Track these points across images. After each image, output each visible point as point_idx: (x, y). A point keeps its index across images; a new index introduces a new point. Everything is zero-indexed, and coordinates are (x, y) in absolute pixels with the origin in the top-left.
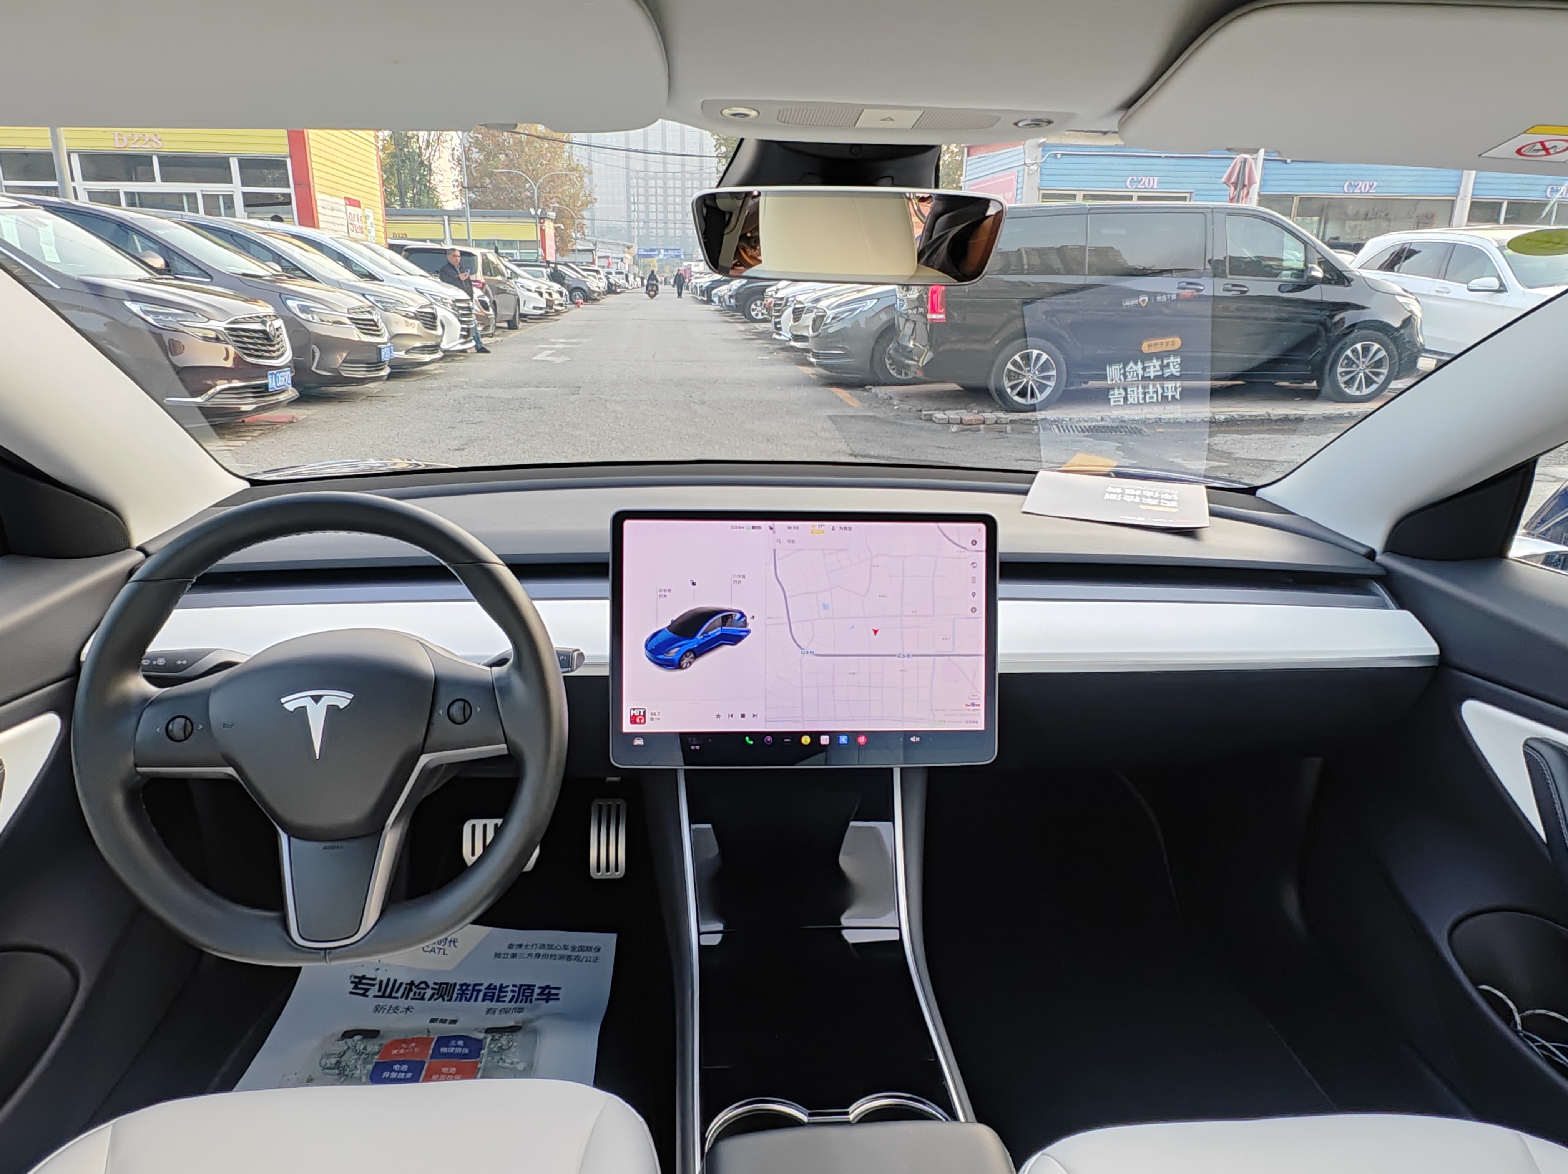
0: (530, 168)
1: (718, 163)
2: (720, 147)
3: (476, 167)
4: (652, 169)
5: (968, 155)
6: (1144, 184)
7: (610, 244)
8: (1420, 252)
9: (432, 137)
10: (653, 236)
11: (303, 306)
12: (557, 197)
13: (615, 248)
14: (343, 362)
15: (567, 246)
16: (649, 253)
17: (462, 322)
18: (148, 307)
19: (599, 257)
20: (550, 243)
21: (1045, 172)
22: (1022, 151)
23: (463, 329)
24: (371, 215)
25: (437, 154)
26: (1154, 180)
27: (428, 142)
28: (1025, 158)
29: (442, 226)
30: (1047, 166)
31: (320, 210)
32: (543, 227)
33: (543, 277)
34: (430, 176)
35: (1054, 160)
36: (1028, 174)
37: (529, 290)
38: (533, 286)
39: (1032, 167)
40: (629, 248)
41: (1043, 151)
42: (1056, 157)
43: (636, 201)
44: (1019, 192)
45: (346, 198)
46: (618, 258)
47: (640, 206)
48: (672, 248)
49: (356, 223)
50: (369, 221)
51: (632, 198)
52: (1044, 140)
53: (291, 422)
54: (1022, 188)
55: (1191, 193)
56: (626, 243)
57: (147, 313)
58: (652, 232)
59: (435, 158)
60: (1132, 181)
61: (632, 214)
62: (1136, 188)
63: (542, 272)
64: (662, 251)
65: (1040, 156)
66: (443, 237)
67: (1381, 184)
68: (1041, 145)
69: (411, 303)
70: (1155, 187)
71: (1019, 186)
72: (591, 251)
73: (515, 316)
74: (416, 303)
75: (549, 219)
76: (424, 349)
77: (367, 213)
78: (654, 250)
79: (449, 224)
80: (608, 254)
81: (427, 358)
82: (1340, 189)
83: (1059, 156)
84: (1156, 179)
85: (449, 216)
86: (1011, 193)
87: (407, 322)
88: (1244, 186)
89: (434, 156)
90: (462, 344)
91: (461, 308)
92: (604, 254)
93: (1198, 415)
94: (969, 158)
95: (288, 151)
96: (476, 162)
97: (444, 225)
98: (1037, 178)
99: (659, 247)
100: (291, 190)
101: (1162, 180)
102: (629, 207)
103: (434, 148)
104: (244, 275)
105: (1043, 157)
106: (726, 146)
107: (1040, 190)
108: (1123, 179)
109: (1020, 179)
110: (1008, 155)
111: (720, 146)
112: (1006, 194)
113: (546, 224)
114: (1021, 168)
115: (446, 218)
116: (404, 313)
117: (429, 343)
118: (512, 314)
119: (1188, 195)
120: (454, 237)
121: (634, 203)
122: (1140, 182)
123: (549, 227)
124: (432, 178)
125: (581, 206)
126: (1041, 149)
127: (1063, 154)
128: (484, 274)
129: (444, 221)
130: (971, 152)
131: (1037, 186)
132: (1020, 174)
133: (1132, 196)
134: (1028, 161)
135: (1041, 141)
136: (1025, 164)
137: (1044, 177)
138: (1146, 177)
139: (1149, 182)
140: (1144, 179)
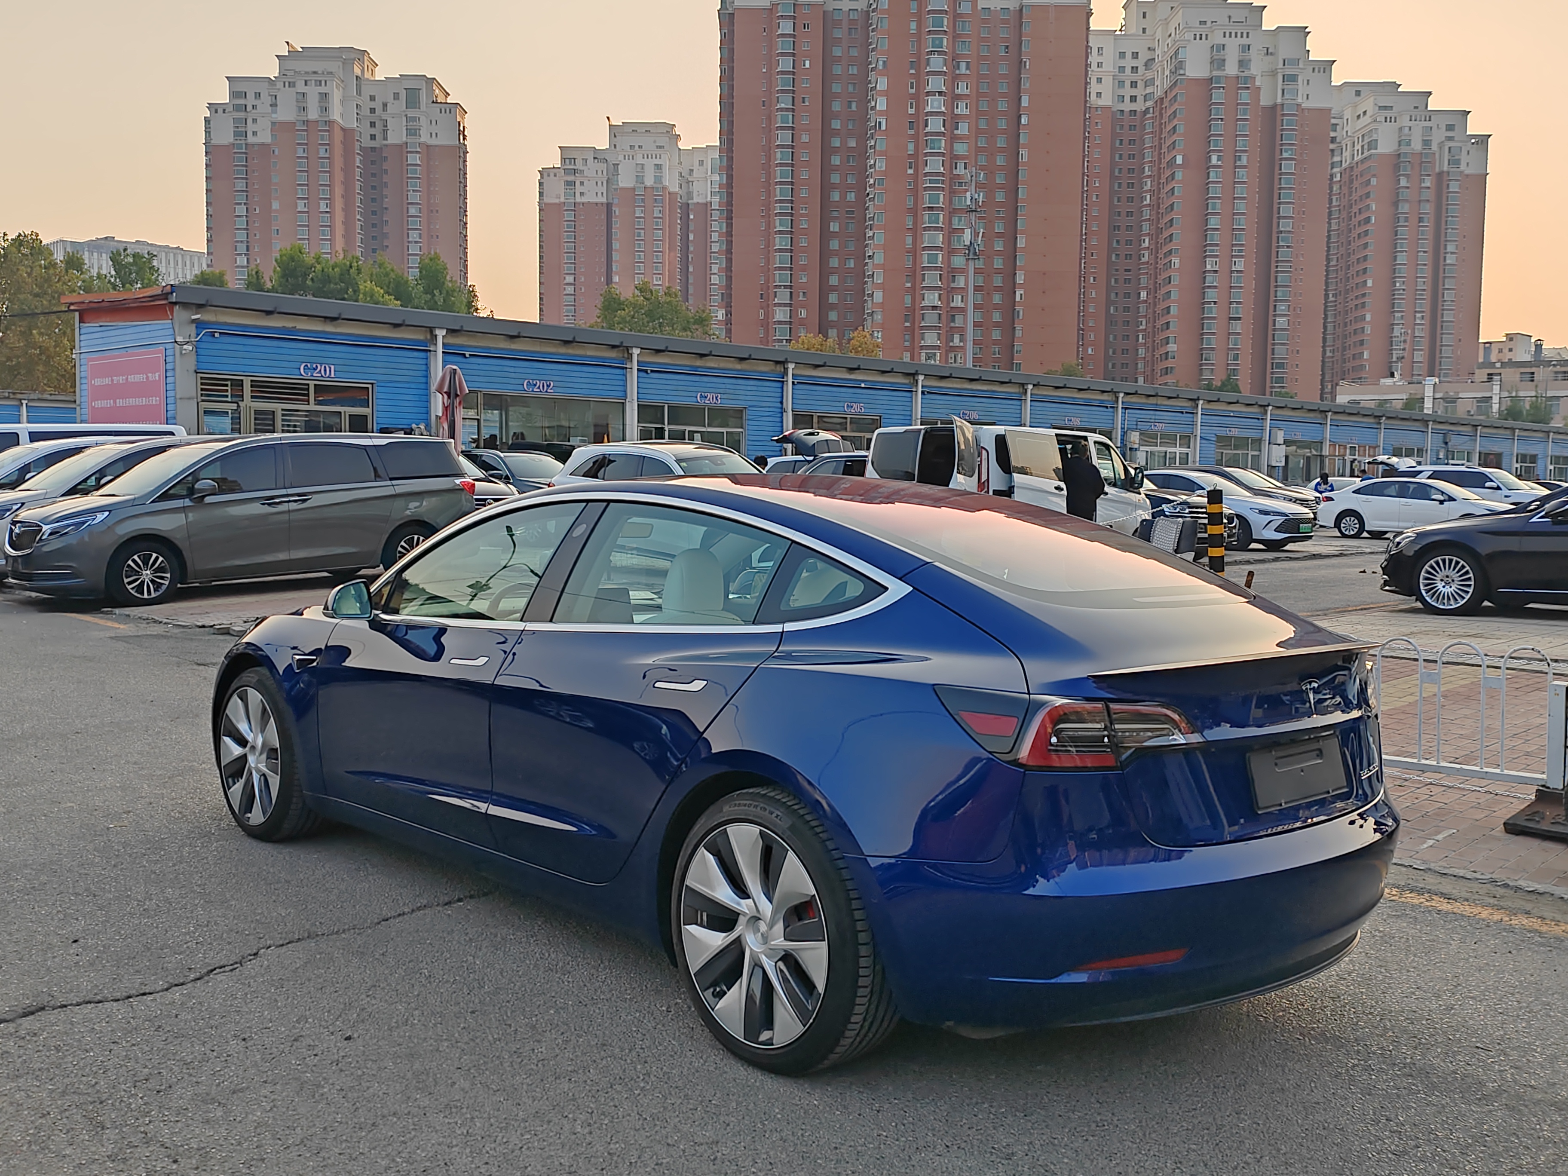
5: (82, 321)
8: (614, 461)
21: (201, 352)
22: (171, 326)
26: (330, 368)
28: (174, 334)
30: (202, 345)
35: (210, 339)
36: (181, 353)
39: (185, 347)
41: (197, 327)
42: (214, 336)
44: (169, 374)
52: (197, 316)
54: (174, 369)
55: (372, 384)
62: (312, 376)
65: (193, 334)
67: (557, 384)
68: (193, 321)
70: (333, 375)
71: (169, 366)
82: (521, 387)
83: (217, 335)
86: (157, 374)
94: (84, 325)
98: (193, 358)
101: (339, 368)
105: (198, 335)
107: (197, 373)
108: (296, 365)
109: (169, 359)
110: (148, 328)
112: (150, 375)
114: (168, 346)
119: (370, 386)
122: (315, 369)
126: (194, 325)
127: (220, 333)
130: (88, 318)
131: (193, 368)
132: (169, 352)
133: (308, 385)
134: (179, 339)
135: (194, 317)
136: (176, 342)
137: (202, 359)
138: (321, 364)
139: (325, 370)
140: (319, 366)
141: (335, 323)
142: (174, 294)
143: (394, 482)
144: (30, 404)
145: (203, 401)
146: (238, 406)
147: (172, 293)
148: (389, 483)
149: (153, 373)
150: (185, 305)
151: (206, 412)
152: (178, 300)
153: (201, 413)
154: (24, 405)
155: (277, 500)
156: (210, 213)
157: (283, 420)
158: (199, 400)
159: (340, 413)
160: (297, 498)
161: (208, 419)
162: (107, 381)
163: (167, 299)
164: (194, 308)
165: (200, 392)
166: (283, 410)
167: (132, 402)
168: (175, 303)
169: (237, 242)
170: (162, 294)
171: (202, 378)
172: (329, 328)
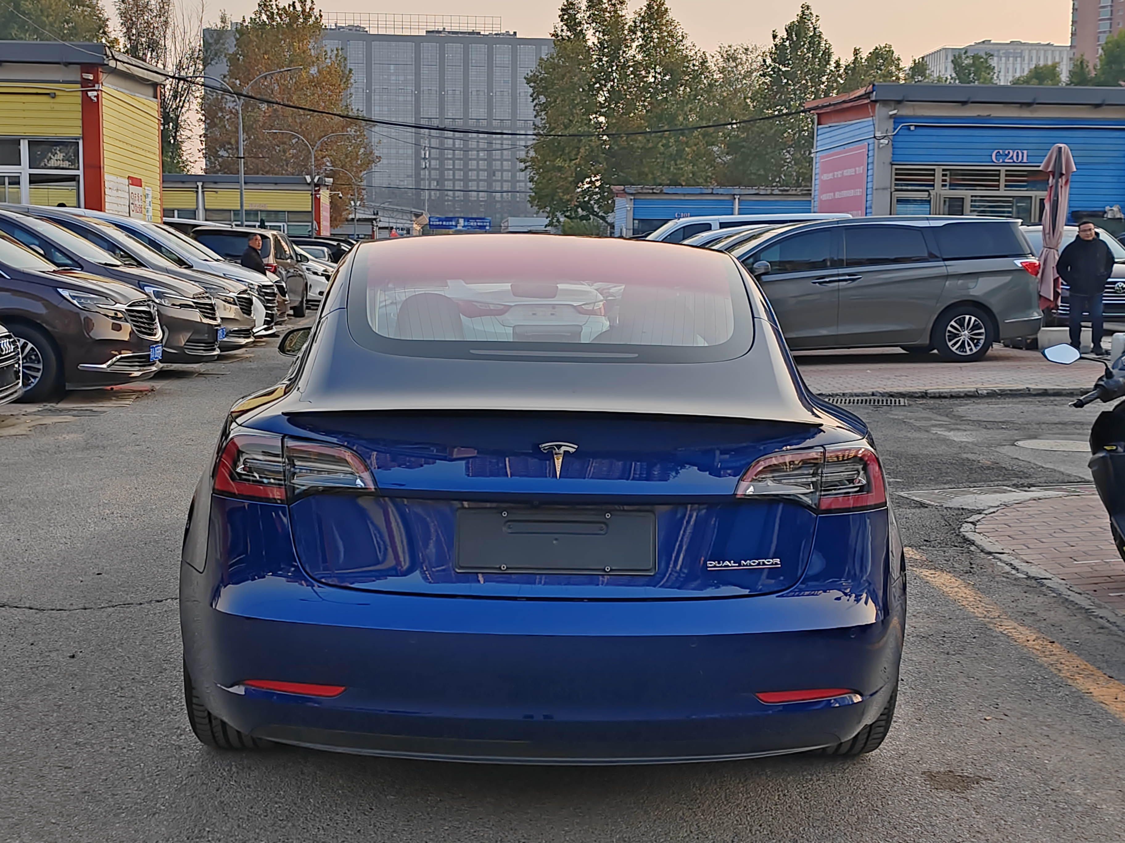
0: (298, 121)
1: (535, 117)
2: (537, 97)
3: (230, 118)
4: (450, 115)
5: (819, 124)
6: (1012, 158)
7: (393, 210)
9: (180, 85)
10: (448, 200)
11: (158, 292)
12: (329, 156)
13: (399, 216)
14: (187, 341)
15: (341, 215)
16: (444, 223)
17: (267, 308)
18: (74, 293)
19: (380, 228)
20: (325, 214)
21: (897, 145)
22: (871, 123)
23: (267, 315)
24: (150, 193)
25: (187, 105)
26: (1023, 153)
27: (176, 92)
28: (874, 131)
29: (195, 195)
30: (899, 139)
31: (107, 191)
32: (318, 196)
33: (325, 257)
34: (177, 131)
35: (906, 132)
36: (879, 147)
37: (315, 273)
38: (320, 269)
39: (882, 141)
40: (417, 216)
41: (894, 122)
42: (909, 129)
43: (427, 156)
44: (870, 167)
45: (129, 177)
46: (402, 229)
47: (433, 162)
48: (474, 216)
49: (136, 203)
50: (148, 200)
51: (423, 152)
52: (895, 112)
53: (152, 390)
54: (873, 163)
56: (413, 210)
57: (74, 297)
58: (447, 195)
59: (183, 110)
60: (998, 154)
61: (422, 172)
62: (1003, 162)
63: (323, 251)
64: (461, 221)
65: (891, 129)
66: (195, 207)
68: (891, 116)
69: (232, 289)
70: (1025, 160)
71: (870, 160)
72: (371, 220)
73: (302, 302)
74: (234, 290)
75: (325, 185)
76: (239, 333)
77: (147, 192)
78: (450, 219)
79: (203, 192)
80: (391, 225)
81: (243, 341)
83: (912, 128)
84: (1025, 152)
85: (203, 183)
86: (862, 168)
87: (224, 305)
88: (1062, 175)
89: (182, 108)
90: (266, 329)
91: (267, 294)
92: (387, 225)
93: (961, 390)
94: (820, 127)
95: (81, 132)
96: (231, 112)
97: (197, 192)
98: (889, 151)
99: (458, 215)
100: (80, 172)
101: (1031, 153)
102: (417, 164)
103: (183, 99)
104: (106, 264)
105: (895, 129)
106: (545, 96)
107: (892, 165)
108: (988, 152)
109: (870, 154)
110: (856, 128)
111: (538, 95)
112: (857, 169)
113: (321, 192)
114: (869, 141)
115: (200, 184)
116: (223, 298)
117: (244, 327)
118: (300, 299)
120: (206, 207)
121: (425, 158)
122: (1007, 155)
123: (325, 195)
124: (178, 134)
125: (361, 165)
126: (892, 120)
127: (916, 126)
128: (276, 257)
129: (197, 188)
130: (823, 121)
131: (889, 160)
132: (871, 147)
133: (999, 171)
134: (878, 134)
135: (891, 113)
136: (875, 137)
137: (898, 151)
138: (1014, 150)
139: (1018, 156)
140: (1011, 152)
141: (1031, 108)
142: (874, 93)
143: (947, 263)
144: (742, 198)
145: (897, 190)
146: (929, 195)
147: (872, 92)
148: (942, 263)
149: (859, 166)
150: (885, 102)
151: (899, 201)
152: (878, 98)
153: (894, 201)
154: (737, 200)
155: (827, 280)
156: (1076, 7)
157: (972, 206)
158: (893, 190)
159: (1031, 197)
160: (847, 277)
161: (901, 207)
162: (830, 176)
163: (869, 98)
164: (893, 104)
165: (894, 182)
166: (972, 196)
167: (845, 194)
168: (875, 101)
169: (1100, 32)
170: (866, 94)
171: (896, 169)
172: (1026, 114)
